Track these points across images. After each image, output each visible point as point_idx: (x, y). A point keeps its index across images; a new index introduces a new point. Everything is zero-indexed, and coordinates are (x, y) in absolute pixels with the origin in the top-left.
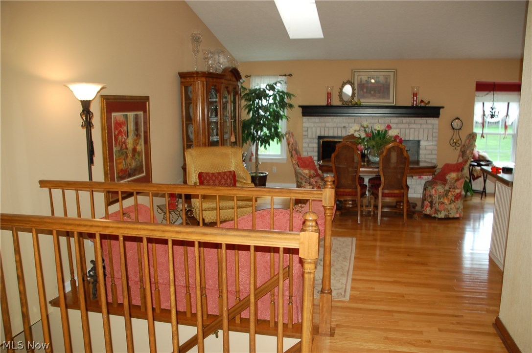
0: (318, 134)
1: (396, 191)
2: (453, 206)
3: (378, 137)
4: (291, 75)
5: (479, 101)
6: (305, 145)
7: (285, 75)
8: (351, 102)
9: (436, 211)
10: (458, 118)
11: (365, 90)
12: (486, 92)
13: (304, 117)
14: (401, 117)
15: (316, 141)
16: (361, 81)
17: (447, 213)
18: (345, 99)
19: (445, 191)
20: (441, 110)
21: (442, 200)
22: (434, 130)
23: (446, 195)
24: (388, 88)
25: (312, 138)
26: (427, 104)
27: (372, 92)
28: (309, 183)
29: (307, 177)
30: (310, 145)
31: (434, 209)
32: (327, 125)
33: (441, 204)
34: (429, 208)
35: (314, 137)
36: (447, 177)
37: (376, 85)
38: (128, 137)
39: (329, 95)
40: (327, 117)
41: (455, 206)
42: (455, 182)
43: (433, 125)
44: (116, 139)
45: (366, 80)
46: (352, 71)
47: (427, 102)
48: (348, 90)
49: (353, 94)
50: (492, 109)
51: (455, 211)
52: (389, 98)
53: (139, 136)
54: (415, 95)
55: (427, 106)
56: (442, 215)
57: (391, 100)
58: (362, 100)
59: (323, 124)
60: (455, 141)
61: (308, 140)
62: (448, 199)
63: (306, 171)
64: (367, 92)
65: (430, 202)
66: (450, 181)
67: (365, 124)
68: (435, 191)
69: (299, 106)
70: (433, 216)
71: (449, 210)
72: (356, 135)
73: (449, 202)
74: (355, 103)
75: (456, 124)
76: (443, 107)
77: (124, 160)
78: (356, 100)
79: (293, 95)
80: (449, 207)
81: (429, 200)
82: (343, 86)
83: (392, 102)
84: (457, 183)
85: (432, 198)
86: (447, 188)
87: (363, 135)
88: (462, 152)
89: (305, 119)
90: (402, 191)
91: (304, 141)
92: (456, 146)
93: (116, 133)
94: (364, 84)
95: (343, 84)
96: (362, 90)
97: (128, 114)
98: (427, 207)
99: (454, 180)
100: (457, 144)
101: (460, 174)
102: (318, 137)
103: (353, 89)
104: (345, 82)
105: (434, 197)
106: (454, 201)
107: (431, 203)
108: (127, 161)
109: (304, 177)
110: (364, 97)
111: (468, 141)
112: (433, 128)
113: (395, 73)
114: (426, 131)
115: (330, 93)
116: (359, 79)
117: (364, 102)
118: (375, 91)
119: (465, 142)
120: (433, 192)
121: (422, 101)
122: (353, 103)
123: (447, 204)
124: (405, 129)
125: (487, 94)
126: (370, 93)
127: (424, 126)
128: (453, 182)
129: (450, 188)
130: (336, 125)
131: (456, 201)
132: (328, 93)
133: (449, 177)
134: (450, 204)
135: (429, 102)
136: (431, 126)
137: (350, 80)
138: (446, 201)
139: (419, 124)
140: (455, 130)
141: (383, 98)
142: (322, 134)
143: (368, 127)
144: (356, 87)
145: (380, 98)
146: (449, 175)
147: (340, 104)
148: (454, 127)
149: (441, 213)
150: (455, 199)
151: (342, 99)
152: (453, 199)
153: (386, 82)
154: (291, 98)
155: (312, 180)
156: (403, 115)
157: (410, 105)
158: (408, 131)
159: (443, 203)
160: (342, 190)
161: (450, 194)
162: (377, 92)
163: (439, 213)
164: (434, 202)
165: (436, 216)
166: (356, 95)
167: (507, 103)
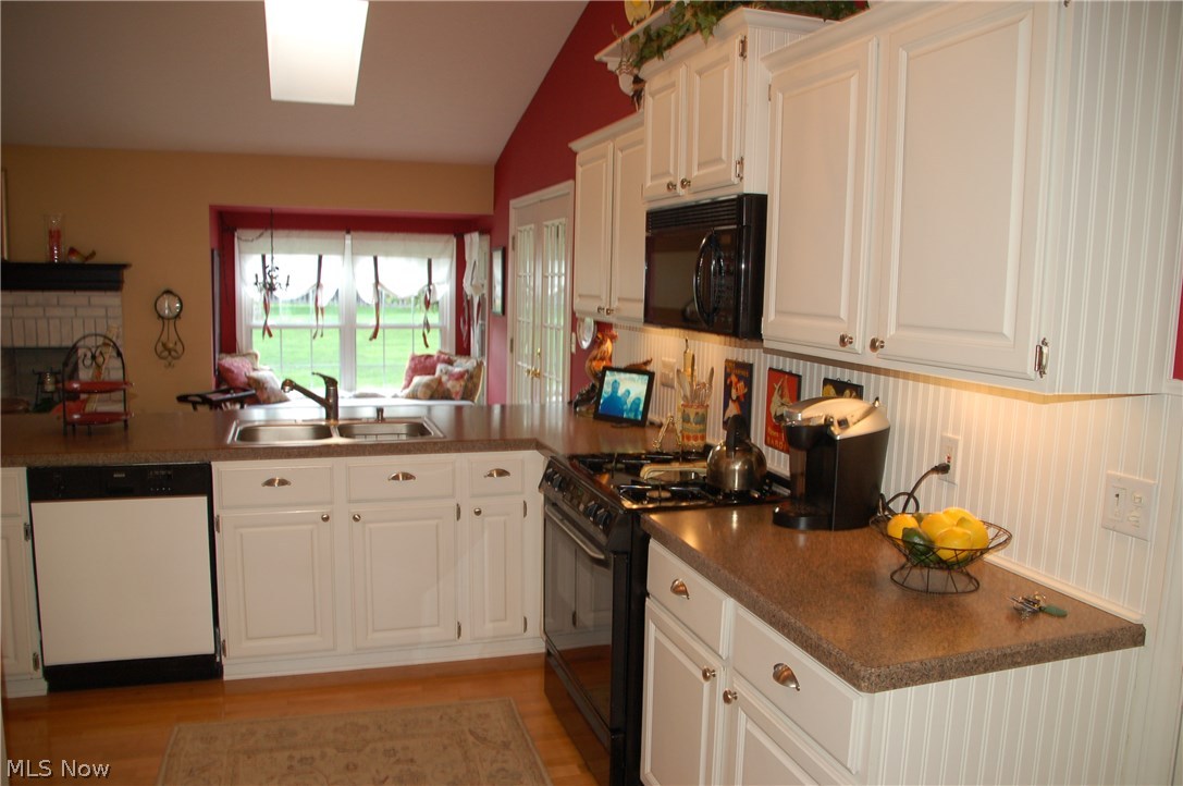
5: (252, 252)
10: (169, 292)
12: (258, 232)
20: (127, 273)
22: (112, 322)
26: (87, 258)
43: (106, 308)
47: (87, 253)
54: (54, 236)
55: (87, 262)
60: (168, 345)
75: (166, 305)
76: (129, 266)
92: (170, 359)
100: (173, 353)
112: (108, 317)
113: (3, 176)
114: (90, 324)
121: (72, 251)
124: (36, 319)
125: (260, 236)
127: (83, 312)
135: (93, 254)
136: (102, 312)
139: (70, 306)
140: (165, 321)
148: (162, 313)
157: (42, 260)
158: (43, 324)
167: (317, 257)
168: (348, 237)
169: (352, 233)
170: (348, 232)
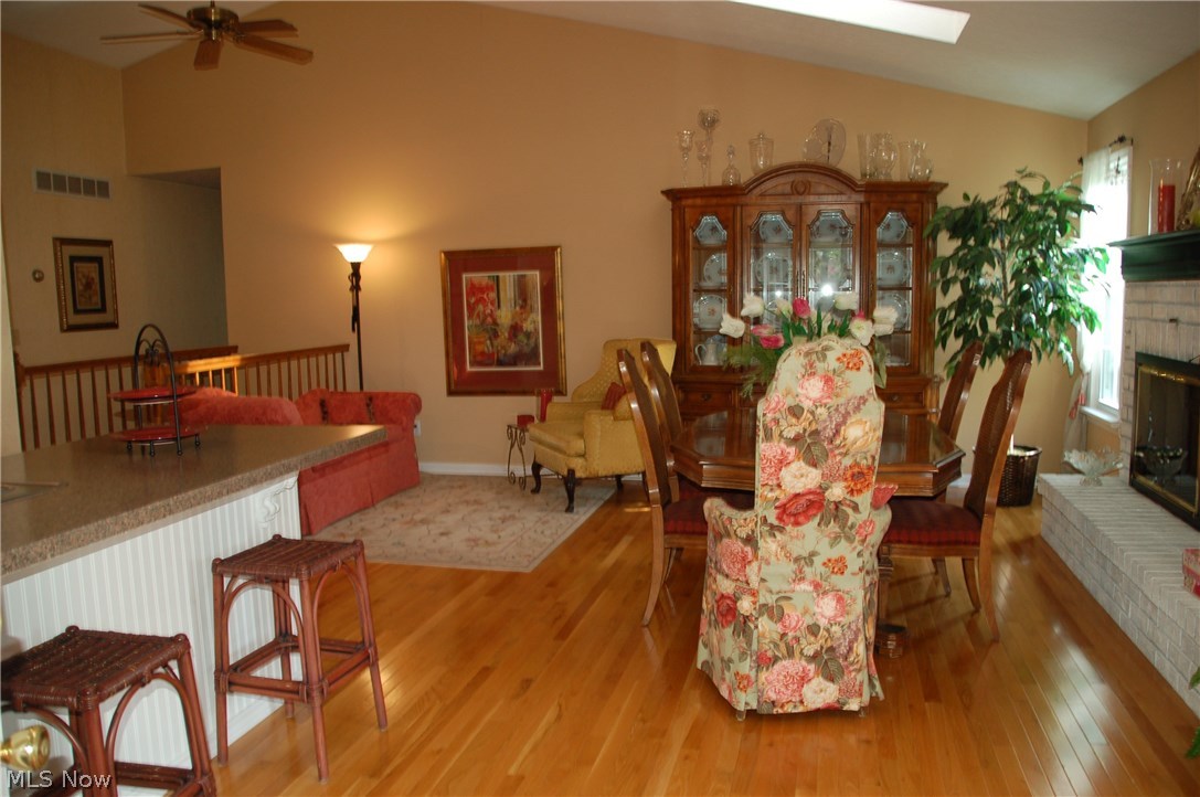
38: (499, 306)
44: (471, 308)
53: (528, 308)
77: (491, 339)
93: (473, 300)
97: (501, 274)
108: (495, 343)
115: (1173, 189)
132: (1162, 190)
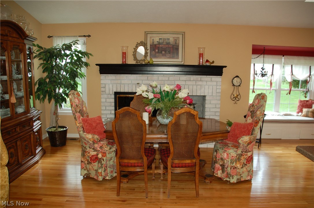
0: (115, 90)
1: (188, 161)
2: (244, 169)
3: (168, 99)
4: (89, 36)
6: (103, 100)
7: (85, 36)
8: (144, 60)
9: (228, 175)
10: (237, 77)
11: (157, 51)
12: (257, 55)
13: (101, 75)
14: (189, 75)
15: (113, 96)
16: (153, 43)
17: (239, 177)
18: (139, 58)
19: (237, 155)
20: (224, 69)
21: (234, 165)
22: (218, 87)
23: (239, 159)
24: (177, 49)
25: (109, 94)
27: (163, 52)
28: (94, 149)
29: (90, 142)
30: (108, 100)
31: (226, 173)
32: (123, 82)
33: (234, 168)
34: (221, 171)
35: (111, 93)
36: (240, 141)
37: (167, 46)
39: (124, 54)
40: (122, 75)
41: (246, 169)
42: (248, 145)
43: (217, 82)
45: (157, 42)
46: (145, 32)
47: (211, 62)
48: (141, 50)
49: (146, 53)
50: (263, 70)
51: (246, 173)
52: (178, 58)
54: (201, 55)
55: (212, 65)
56: (234, 180)
57: (180, 60)
58: (154, 60)
59: (119, 82)
60: (235, 95)
61: (105, 96)
62: (241, 163)
63: (90, 136)
64: (158, 52)
65: (221, 165)
66: (243, 145)
67: (154, 84)
68: (228, 155)
69: (97, 65)
70: (225, 180)
71: (241, 173)
72: (144, 95)
73: (241, 166)
74: (147, 62)
75: (236, 81)
76: (226, 67)
78: (148, 58)
79: (91, 54)
80: (241, 171)
81: (221, 163)
82: (137, 47)
83: (181, 61)
84: (249, 146)
85: (224, 163)
86: (239, 152)
87: (151, 96)
88: (251, 112)
89: (103, 76)
90: (194, 161)
91: (102, 96)
92: (236, 101)
94: (155, 45)
95: (137, 45)
96: (154, 50)
98: (218, 169)
99: (247, 144)
100: (237, 99)
101: (252, 137)
102: (115, 92)
103: (146, 49)
104: (139, 42)
105: (225, 161)
106: (246, 165)
107: (223, 166)
109: (88, 142)
110: (155, 57)
111: (257, 101)
112: (217, 85)
113: (183, 34)
114: (211, 87)
115: (125, 53)
116: (152, 40)
117: (156, 61)
118: (165, 51)
119: (254, 102)
120: (225, 156)
121: (207, 61)
122: (146, 61)
123: (240, 168)
124: (193, 85)
126: (161, 53)
127: (209, 83)
128: (245, 145)
129: (242, 152)
130: (131, 82)
131: (248, 164)
132: (123, 53)
133: (242, 140)
134: (242, 168)
135: (213, 62)
136: (215, 83)
137: (144, 41)
138: (238, 165)
139: (204, 81)
140: (235, 87)
141: (173, 58)
142: (119, 91)
143: (156, 87)
144: (149, 47)
145: (170, 58)
146: (242, 139)
147: (134, 62)
148: (234, 84)
149: (233, 178)
150: (246, 162)
151: (136, 58)
152: (245, 163)
153: (176, 43)
154: (89, 58)
155: (96, 145)
156: (190, 73)
157: (197, 64)
158: (195, 87)
159: (235, 168)
160: (126, 161)
161: (242, 158)
162: (167, 52)
163: (231, 178)
164: (226, 167)
165: (228, 179)
166: (149, 54)
167: (272, 65)
168: (283, 58)
169: (285, 56)
170: (283, 56)
